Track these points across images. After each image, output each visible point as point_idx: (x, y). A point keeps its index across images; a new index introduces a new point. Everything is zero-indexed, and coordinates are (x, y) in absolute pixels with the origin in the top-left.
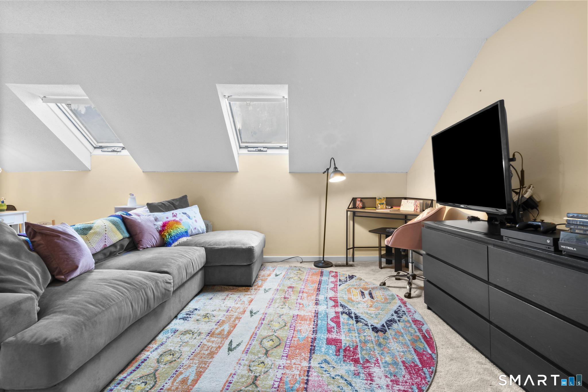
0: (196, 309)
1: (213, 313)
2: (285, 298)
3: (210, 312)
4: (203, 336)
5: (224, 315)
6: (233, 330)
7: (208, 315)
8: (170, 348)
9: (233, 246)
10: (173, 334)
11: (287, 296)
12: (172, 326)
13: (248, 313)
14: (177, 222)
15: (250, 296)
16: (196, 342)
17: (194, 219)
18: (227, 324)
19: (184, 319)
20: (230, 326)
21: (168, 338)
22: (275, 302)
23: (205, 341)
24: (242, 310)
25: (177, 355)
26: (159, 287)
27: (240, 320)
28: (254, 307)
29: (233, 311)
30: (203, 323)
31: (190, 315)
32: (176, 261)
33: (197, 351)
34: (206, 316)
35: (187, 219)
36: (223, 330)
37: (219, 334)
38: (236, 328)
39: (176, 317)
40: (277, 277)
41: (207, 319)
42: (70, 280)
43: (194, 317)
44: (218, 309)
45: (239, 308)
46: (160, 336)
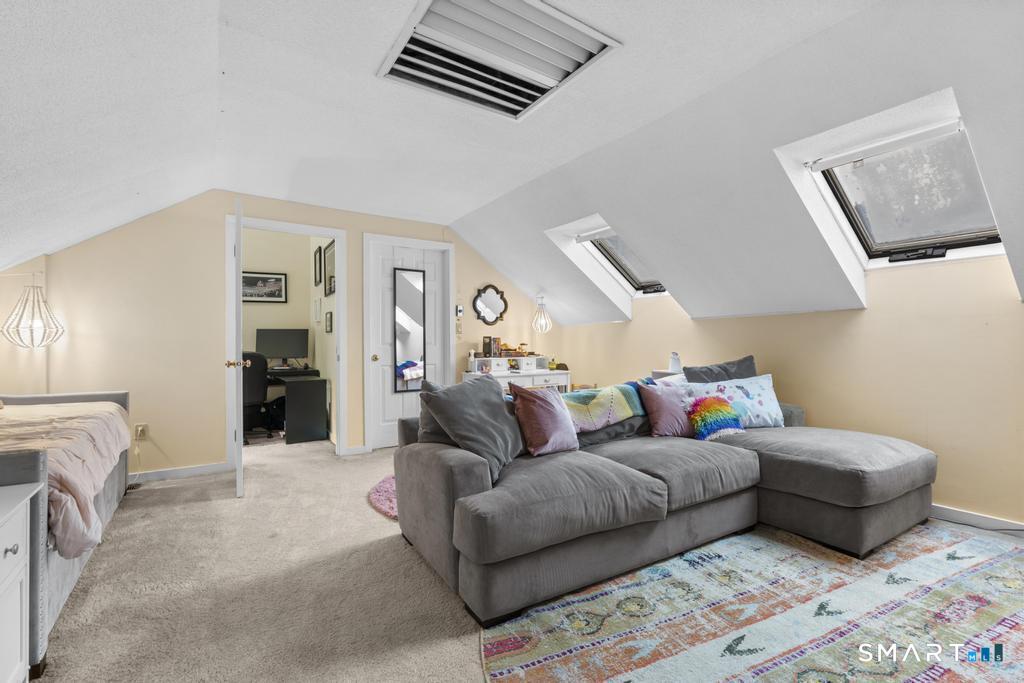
0: (719, 557)
1: (744, 575)
2: (938, 616)
3: (739, 572)
4: (701, 603)
5: (762, 587)
6: (759, 620)
7: (732, 575)
8: (644, 595)
9: (815, 460)
10: (661, 577)
11: (947, 614)
12: (667, 566)
13: (813, 606)
14: (720, 401)
15: (842, 575)
16: (684, 606)
17: (757, 399)
18: (757, 605)
19: (692, 563)
20: (759, 611)
21: (652, 580)
22: (901, 614)
23: (699, 612)
24: (805, 594)
25: (646, 610)
26: (637, 495)
27: (788, 610)
28: (835, 600)
29: (784, 588)
30: (716, 583)
31: (704, 560)
32: (685, 463)
33: (677, 621)
34: (727, 574)
35: (742, 397)
36: (742, 611)
37: (729, 614)
38: (767, 620)
39: (681, 554)
40: (951, 562)
41: (725, 580)
42: (539, 455)
43: (709, 567)
44: (757, 571)
45: (801, 586)
46: (643, 572)
